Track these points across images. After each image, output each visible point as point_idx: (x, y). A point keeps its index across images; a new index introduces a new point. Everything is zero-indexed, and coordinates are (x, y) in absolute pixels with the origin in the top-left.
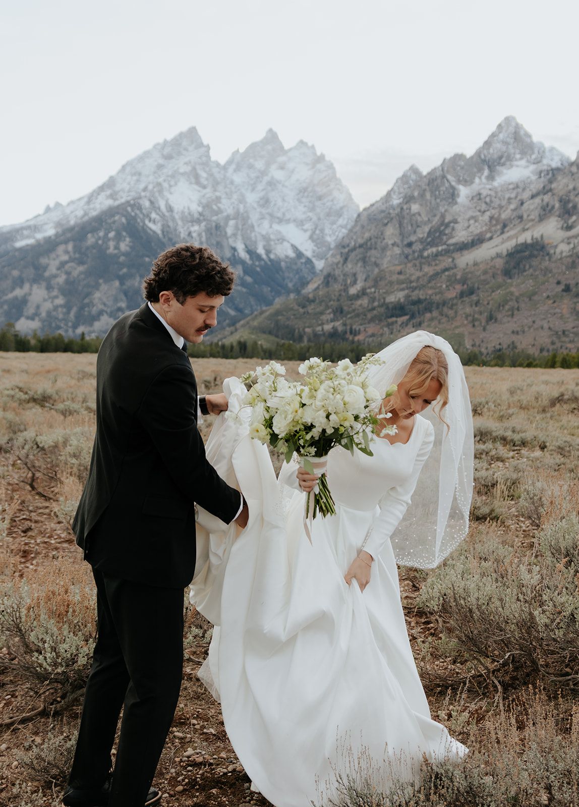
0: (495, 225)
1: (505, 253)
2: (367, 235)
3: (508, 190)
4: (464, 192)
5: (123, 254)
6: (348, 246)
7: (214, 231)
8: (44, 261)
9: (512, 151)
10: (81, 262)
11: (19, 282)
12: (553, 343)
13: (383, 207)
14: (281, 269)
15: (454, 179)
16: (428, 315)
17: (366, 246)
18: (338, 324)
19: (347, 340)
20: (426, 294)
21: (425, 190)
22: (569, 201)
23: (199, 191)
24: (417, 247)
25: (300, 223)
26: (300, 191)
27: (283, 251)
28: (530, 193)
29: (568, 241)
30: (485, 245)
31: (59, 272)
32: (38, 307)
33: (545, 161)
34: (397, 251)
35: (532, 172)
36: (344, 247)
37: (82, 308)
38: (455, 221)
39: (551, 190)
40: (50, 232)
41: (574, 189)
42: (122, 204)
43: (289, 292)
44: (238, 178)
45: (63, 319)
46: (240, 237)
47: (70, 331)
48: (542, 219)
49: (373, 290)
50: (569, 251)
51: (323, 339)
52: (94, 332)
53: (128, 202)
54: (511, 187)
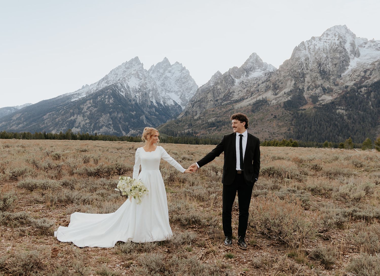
0: (249, 93)
1: (252, 104)
2: (201, 97)
3: (253, 80)
4: (237, 81)
5: (111, 104)
6: (194, 101)
7: (144, 95)
8: (82, 106)
9: (255, 66)
10: (96, 107)
11: (73, 114)
12: (270, 137)
13: (207, 87)
14: (169, 110)
15: (233, 76)
16: (223, 127)
17: (201, 101)
18: (190, 130)
19: (193, 135)
20: (223, 119)
21: (223, 80)
22: (276, 84)
23: (139, 81)
24: (219, 101)
25: (176, 93)
26: (176, 81)
27: (170, 103)
28: (262, 81)
29: (276, 99)
30: (245, 101)
31: (87, 110)
32: (80, 123)
33: (267, 70)
34: (212, 103)
35: (263, 74)
36: (192, 101)
37: (96, 124)
38: (234, 92)
39: (269, 80)
40: (84, 96)
41: (278, 80)
42: (111, 85)
43: (172, 118)
44: (153, 76)
45: (88, 128)
46: (154, 98)
47: (91, 132)
48: (266, 91)
49: (203, 117)
50: (276, 103)
51: (184, 135)
52: (100, 132)
53: (113, 85)
54: (255, 79)
